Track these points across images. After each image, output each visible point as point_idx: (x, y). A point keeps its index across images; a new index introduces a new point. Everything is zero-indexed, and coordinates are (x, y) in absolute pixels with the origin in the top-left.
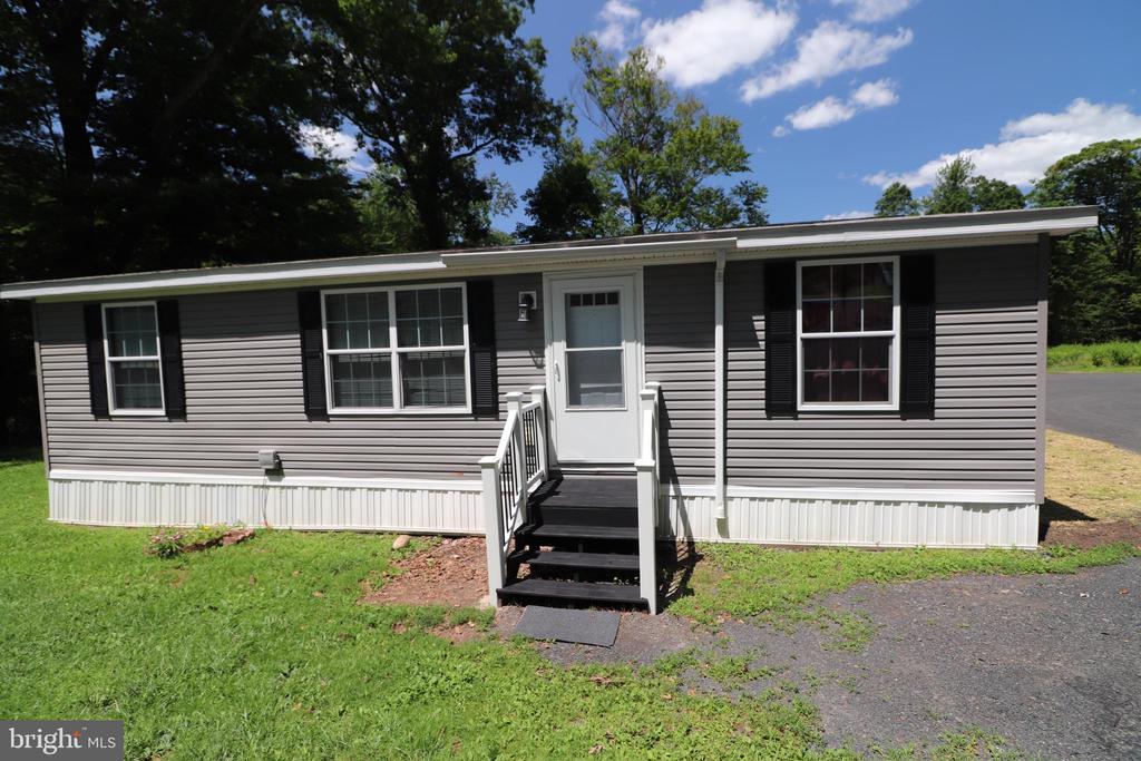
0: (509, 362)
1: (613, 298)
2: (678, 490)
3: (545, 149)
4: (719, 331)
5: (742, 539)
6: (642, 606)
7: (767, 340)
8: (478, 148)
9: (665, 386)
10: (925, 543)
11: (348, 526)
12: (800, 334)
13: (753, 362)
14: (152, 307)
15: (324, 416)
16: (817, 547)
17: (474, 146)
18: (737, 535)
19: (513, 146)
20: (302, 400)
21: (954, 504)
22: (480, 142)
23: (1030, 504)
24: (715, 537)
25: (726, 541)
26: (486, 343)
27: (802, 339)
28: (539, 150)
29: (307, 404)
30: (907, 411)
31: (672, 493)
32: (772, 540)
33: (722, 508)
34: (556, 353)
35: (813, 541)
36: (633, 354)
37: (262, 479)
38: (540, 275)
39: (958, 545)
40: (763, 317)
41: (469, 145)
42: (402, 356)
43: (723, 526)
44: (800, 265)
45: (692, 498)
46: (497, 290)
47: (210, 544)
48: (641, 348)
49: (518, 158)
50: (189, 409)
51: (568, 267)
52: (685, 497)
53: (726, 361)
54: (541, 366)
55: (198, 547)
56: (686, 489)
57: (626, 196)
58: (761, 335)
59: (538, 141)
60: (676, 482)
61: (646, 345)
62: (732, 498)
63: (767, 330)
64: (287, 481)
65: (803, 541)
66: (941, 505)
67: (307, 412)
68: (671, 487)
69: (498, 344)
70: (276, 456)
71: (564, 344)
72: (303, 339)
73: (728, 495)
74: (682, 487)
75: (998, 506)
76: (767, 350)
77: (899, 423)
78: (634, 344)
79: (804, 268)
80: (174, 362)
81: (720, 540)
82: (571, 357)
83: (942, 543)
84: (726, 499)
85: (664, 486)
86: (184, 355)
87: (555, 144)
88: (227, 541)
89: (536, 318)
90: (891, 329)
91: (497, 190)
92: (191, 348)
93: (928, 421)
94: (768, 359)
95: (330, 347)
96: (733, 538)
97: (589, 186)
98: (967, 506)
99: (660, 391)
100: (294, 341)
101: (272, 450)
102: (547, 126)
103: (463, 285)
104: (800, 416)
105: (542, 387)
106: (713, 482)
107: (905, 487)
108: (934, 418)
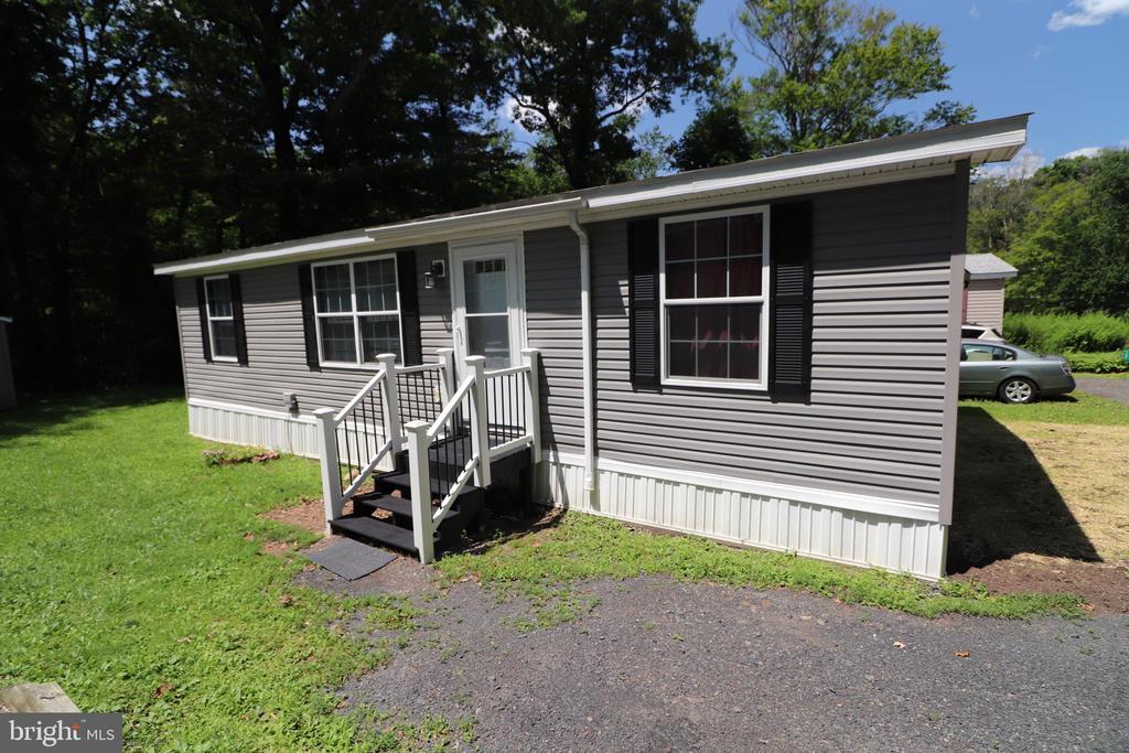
0: (429, 325)
1: (499, 265)
2: (556, 457)
3: (699, 95)
4: (585, 296)
5: (611, 514)
7: (631, 306)
8: (628, 104)
9: (545, 353)
10: (797, 549)
12: (663, 300)
13: (616, 329)
14: (227, 279)
15: (318, 368)
16: (673, 534)
17: (625, 103)
18: (607, 510)
19: (665, 97)
20: (305, 354)
21: (832, 509)
22: (629, 98)
23: (932, 523)
24: (588, 509)
25: (597, 513)
26: (412, 311)
27: (666, 306)
28: (693, 96)
29: (308, 357)
30: (777, 392)
31: (552, 459)
32: (639, 520)
33: (589, 479)
34: (460, 316)
35: (677, 527)
36: (517, 318)
37: (287, 415)
38: (445, 244)
39: (836, 557)
40: (627, 282)
41: (620, 101)
42: (361, 318)
43: (595, 498)
44: (663, 222)
45: (569, 466)
47: (242, 461)
48: (524, 315)
49: (668, 109)
50: (249, 358)
51: (468, 236)
52: (563, 465)
53: (594, 329)
54: (450, 330)
55: (234, 461)
56: (564, 457)
57: (788, 137)
58: (626, 301)
59: (695, 87)
60: (555, 449)
61: (528, 311)
62: (603, 471)
63: (632, 295)
64: (302, 418)
65: (667, 525)
66: (817, 507)
67: (308, 364)
68: (552, 453)
69: (421, 309)
70: (293, 397)
71: (464, 309)
72: (303, 304)
73: (599, 467)
74: (561, 454)
75: (890, 519)
76: (632, 318)
77: (768, 405)
78: (516, 310)
79: (667, 226)
80: (240, 320)
81: (592, 511)
82: (471, 322)
83: (818, 553)
84: (596, 472)
85: (545, 452)
86: (245, 316)
87: (712, 88)
88: (255, 460)
89: (443, 285)
90: (760, 294)
91: (659, 145)
92: (248, 309)
93: (803, 405)
94: (632, 328)
95: (319, 311)
96: (604, 512)
98: (848, 513)
99: (539, 358)
100: (297, 306)
101: (290, 393)
102: (706, 69)
103: (394, 256)
104: (664, 391)
105: (451, 349)
106: (583, 453)
107: (777, 481)
108: (810, 403)
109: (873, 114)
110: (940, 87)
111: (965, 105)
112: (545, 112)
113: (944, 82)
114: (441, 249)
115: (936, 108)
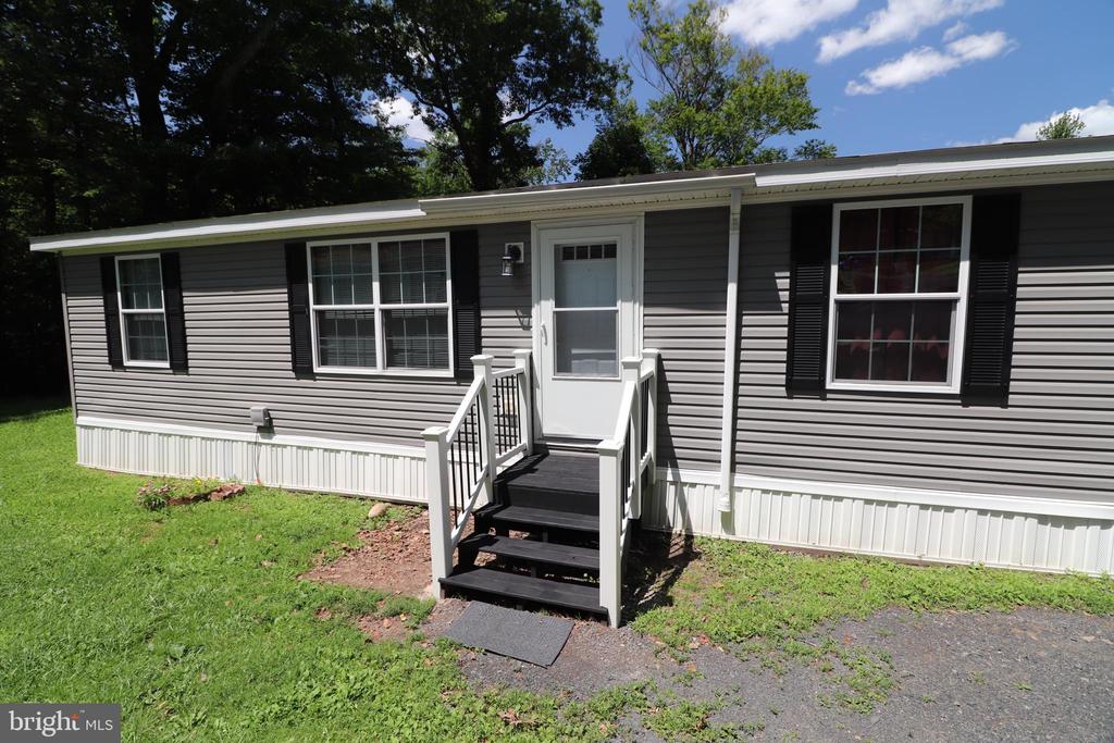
0: (494, 322)
1: (610, 251)
2: (676, 475)
3: (598, 112)
4: (732, 289)
5: (751, 537)
6: (602, 617)
7: (791, 302)
8: (530, 113)
9: (666, 354)
10: (983, 561)
11: (333, 489)
12: (834, 295)
13: (772, 328)
14: (157, 259)
15: (310, 374)
16: (842, 555)
17: (527, 112)
18: (744, 531)
19: (566, 110)
20: (289, 357)
21: (1026, 515)
22: (532, 107)
24: (718, 532)
25: (731, 538)
26: (470, 301)
27: (837, 302)
28: (592, 113)
29: (294, 361)
30: (969, 395)
31: (670, 478)
32: (787, 541)
33: (727, 499)
34: (544, 313)
35: (838, 546)
36: (630, 316)
37: (253, 436)
38: (527, 224)
39: (1028, 566)
40: (788, 274)
41: (521, 109)
42: (385, 313)
43: (728, 520)
44: (838, 209)
45: (693, 485)
46: (481, 242)
47: (197, 499)
48: (639, 309)
49: (570, 122)
50: (190, 363)
51: (556, 215)
52: (686, 484)
53: (739, 326)
54: (528, 328)
55: (185, 500)
56: (686, 475)
57: (680, 159)
58: (784, 296)
59: (592, 104)
60: (675, 466)
61: (646, 305)
62: (740, 489)
63: (792, 289)
64: (277, 439)
65: (825, 545)
66: (1009, 515)
67: (294, 369)
68: (669, 471)
69: (483, 302)
70: (267, 413)
71: (552, 303)
72: (290, 294)
73: (736, 485)
74: (681, 472)
75: (1088, 522)
76: (791, 314)
77: (959, 410)
78: (631, 304)
79: (842, 212)
80: (176, 313)
81: (724, 536)
82: (560, 319)
83: (1007, 562)
84: (733, 489)
85: (661, 469)
86: (186, 308)
87: (609, 107)
88: (214, 497)
89: (522, 273)
90: (956, 291)
91: (551, 157)
92: (192, 301)
93: (998, 409)
94: (791, 326)
95: (316, 303)
96: (740, 535)
97: (642, 149)
98: (1043, 519)
99: (660, 360)
100: (280, 297)
101: (262, 407)
102: (602, 88)
103: (446, 236)
104: (829, 396)
105: (529, 351)
106: (718, 469)
107: (964, 490)
108: (1007, 406)
109: (755, 145)
110: (811, 126)
111: (828, 145)
112: (449, 111)
113: (814, 122)
114: (522, 229)
115: (805, 145)
